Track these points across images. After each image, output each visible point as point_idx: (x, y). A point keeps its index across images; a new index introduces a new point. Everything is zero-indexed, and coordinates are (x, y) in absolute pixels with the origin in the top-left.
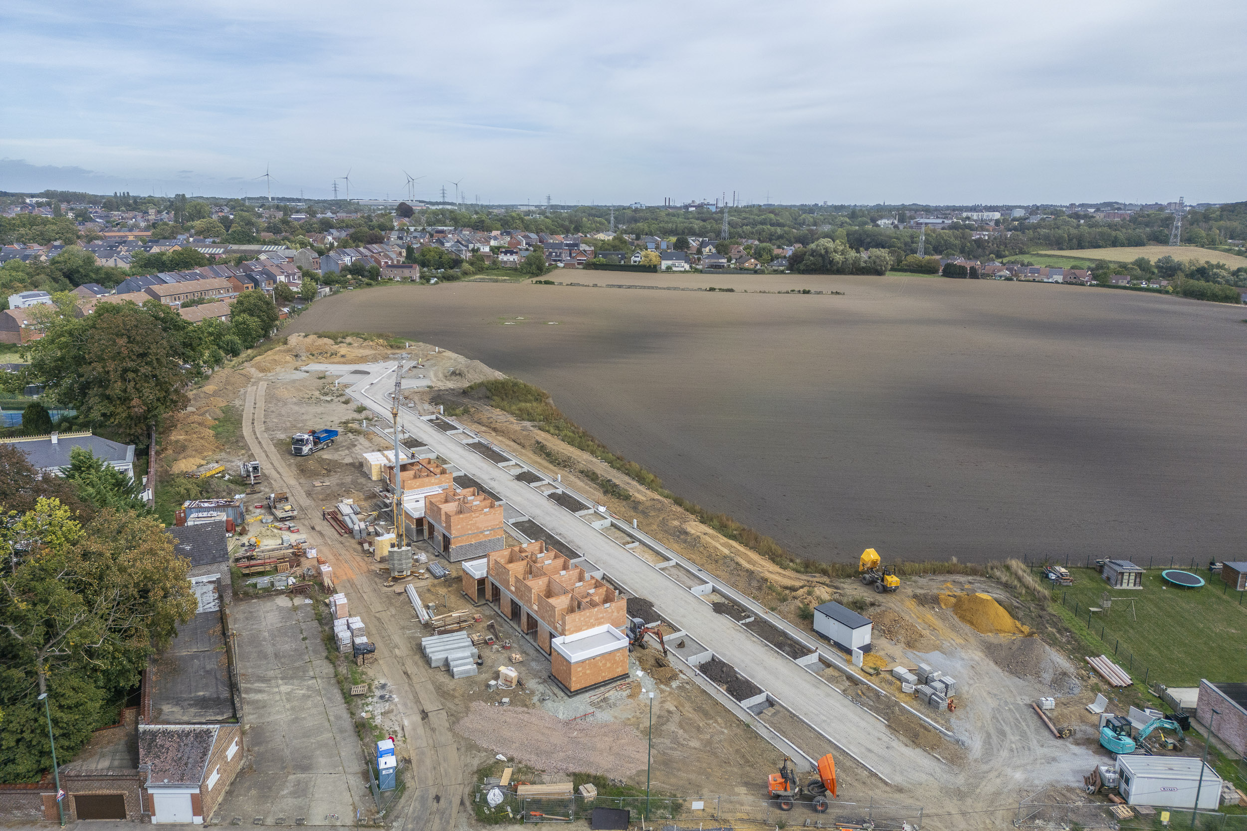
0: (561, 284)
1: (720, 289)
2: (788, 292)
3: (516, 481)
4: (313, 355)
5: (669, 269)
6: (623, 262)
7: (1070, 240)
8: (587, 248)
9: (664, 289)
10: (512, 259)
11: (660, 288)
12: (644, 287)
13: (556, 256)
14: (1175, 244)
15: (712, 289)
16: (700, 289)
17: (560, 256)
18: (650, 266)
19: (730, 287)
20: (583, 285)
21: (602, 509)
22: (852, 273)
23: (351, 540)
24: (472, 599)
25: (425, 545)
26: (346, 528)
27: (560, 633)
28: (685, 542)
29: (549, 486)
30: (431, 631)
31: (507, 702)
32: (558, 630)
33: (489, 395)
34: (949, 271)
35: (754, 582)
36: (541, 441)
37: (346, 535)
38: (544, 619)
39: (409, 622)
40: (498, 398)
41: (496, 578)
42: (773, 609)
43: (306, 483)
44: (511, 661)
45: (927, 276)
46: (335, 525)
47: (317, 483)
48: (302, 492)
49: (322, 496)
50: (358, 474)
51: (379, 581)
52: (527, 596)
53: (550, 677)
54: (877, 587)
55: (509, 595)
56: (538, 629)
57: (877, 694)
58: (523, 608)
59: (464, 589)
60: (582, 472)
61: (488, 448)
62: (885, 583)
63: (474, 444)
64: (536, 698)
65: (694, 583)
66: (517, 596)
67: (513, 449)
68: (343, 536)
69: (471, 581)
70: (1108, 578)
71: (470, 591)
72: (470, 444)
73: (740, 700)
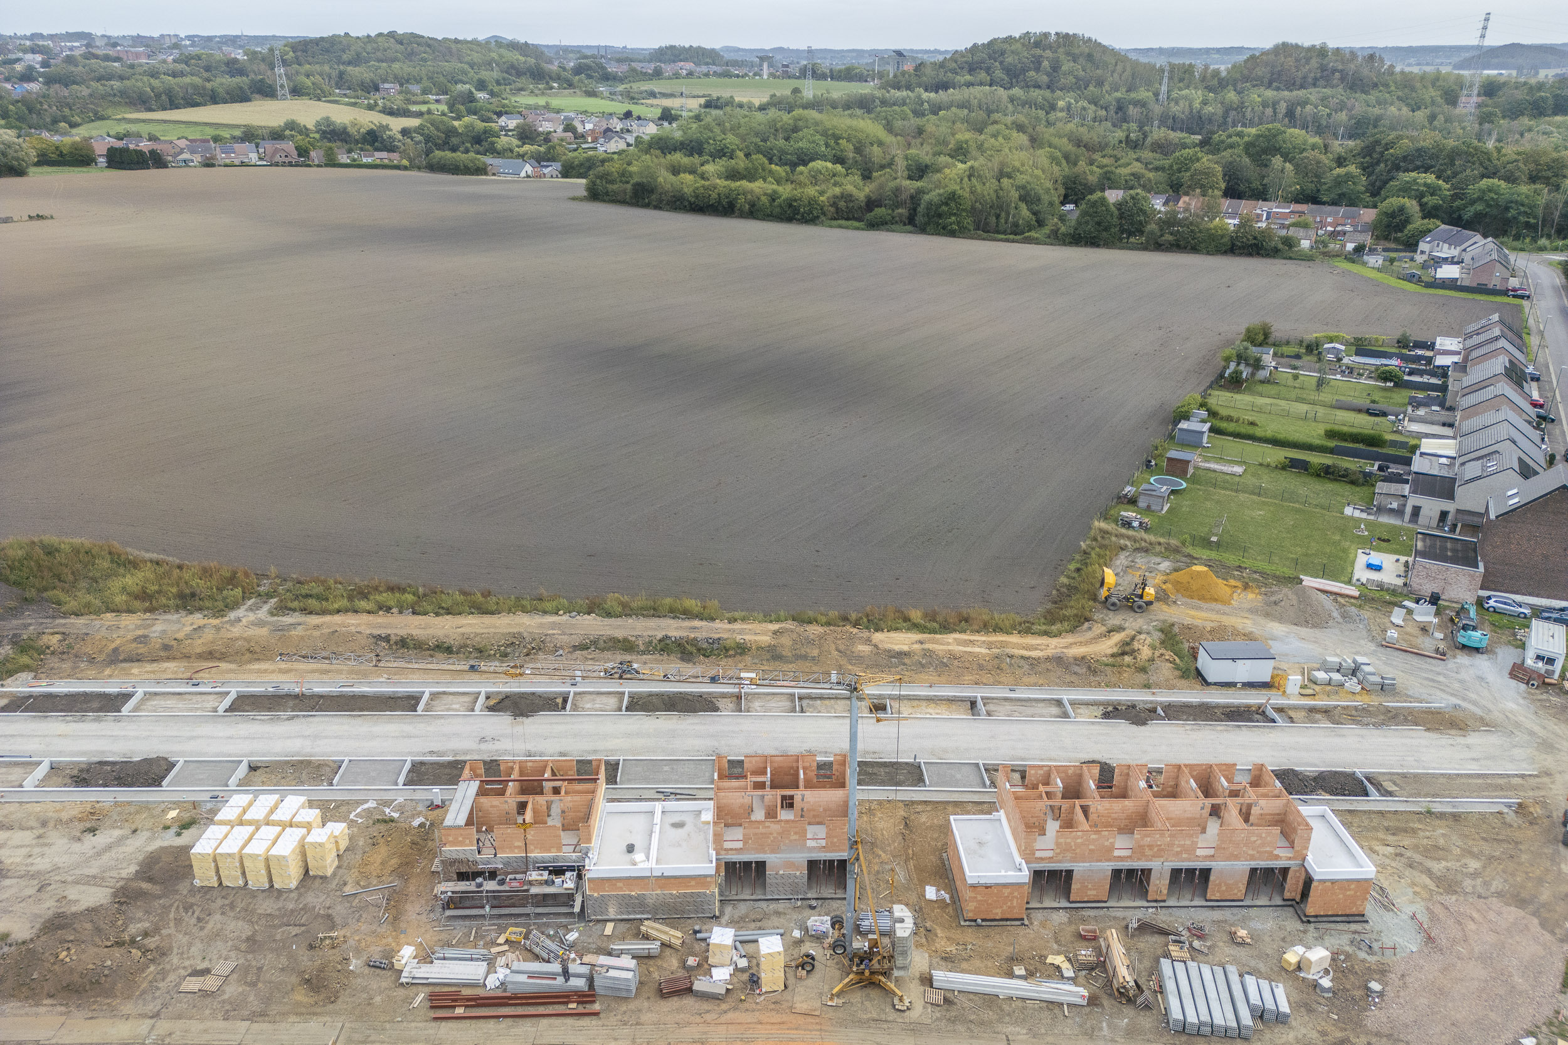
14: (284, 97)
23: (632, 1006)
24: (1007, 920)
25: (743, 908)
26: (562, 997)
27: (1290, 859)
28: (923, 666)
29: (589, 697)
30: (1131, 1001)
31: (1375, 986)
32: (1282, 857)
33: (28, 595)
34: (120, 159)
35: (1077, 669)
36: (383, 632)
37: (597, 1007)
38: (1236, 858)
39: (1070, 1021)
40: (58, 593)
41: (1060, 857)
42: (1147, 686)
43: (165, 1005)
44: (1243, 944)
45: (84, 169)
46: (520, 1011)
47: (193, 984)
48: (222, 1024)
49: (301, 996)
50: (220, 902)
51: (875, 1015)
52: (1179, 846)
53: (1309, 922)
54: (1140, 607)
55: (1108, 866)
56: (1212, 878)
57: (1356, 708)
58: (1161, 868)
59: (970, 915)
60: (583, 647)
61: (296, 696)
62: (1146, 598)
63: (245, 704)
64: (1362, 955)
65: (1041, 709)
66: (1139, 859)
67: (351, 672)
68: (596, 1014)
69: (1006, 892)
70: (1149, 507)
71: (999, 911)
72: (231, 709)
73: (1367, 795)
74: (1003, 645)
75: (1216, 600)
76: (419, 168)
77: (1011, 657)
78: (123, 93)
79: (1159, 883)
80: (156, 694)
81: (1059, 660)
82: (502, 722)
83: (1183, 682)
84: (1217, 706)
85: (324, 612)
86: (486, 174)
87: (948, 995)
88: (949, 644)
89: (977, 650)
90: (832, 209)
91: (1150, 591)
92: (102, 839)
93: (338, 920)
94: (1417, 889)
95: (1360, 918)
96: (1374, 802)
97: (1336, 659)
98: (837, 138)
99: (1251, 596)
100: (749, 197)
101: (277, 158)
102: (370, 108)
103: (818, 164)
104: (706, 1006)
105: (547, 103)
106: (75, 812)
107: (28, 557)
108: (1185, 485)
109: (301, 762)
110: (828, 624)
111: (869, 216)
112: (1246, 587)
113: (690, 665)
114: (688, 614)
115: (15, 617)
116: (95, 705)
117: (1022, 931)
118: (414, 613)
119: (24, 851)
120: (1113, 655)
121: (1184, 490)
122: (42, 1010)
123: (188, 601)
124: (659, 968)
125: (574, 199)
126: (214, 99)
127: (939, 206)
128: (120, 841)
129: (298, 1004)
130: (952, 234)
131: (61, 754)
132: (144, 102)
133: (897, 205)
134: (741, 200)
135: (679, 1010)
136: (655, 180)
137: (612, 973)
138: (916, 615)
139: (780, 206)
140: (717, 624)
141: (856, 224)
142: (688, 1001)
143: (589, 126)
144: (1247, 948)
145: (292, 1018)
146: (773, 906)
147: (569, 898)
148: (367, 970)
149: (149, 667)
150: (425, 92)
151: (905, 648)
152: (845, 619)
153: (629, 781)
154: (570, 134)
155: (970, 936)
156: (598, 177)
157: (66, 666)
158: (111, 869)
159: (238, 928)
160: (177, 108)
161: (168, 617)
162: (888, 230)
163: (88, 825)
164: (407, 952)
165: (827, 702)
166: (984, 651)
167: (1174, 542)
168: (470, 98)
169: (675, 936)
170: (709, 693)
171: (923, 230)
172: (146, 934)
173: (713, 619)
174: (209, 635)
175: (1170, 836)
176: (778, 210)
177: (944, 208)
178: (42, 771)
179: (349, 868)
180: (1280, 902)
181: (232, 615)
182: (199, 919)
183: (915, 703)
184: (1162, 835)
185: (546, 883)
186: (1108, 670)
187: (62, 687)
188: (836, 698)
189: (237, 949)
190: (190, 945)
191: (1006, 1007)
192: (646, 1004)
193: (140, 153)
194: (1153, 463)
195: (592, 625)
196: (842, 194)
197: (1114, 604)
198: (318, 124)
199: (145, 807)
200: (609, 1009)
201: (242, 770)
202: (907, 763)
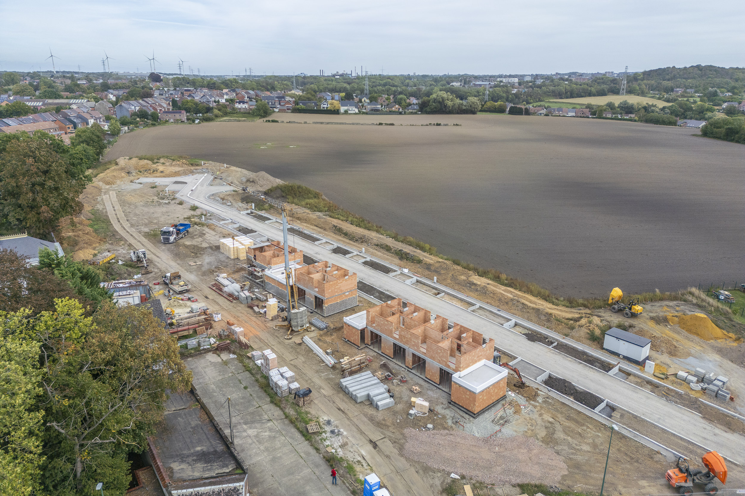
0: (283, 122)
1: (386, 124)
2: (427, 125)
3: (334, 254)
4: (141, 172)
5: (346, 112)
6: (316, 108)
7: (566, 93)
8: (291, 99)
9: (350, 124)
10: (244, 107)
11: (348, 124)
12: (337, 123)
13: (272, 104)
14: (623, 94)
15: (381, 124)
16: (373, 124)
17: (274, 104)
18: (334, 110)
19: (391, 122)
20: (297, 123)
21: (406, 271)
22: (458, 113)
24: (355, 344)
26: (232, 296)
28: (476, 290)
29: (359, 257)
31: (430, 426)
33: (284, 195)
34: (513, 111)
35: (542, 316)
36: (338, 225)
38: (434, 359)
39: (318, 366)
40: (290, 197)
41: (377, 328)
42: (565, 334)
43: (183, 264)
45: (500, 114)
46: (223, 294)
51: (279, 336)
52: (414, 342)
53: (450, 403)
54: (627, 314)
55: (392, 340)
59: (345, 336)
60: (377, 245)
64: (449, 421)
65: (500, 320)
66: (401, 342)
68: (232, 302)
69: (354, 330)
71: (352, 339)
77: (518, 302)
79: (409, 359)
81: (539, 311)
83: (588, 341)
87: (302, 344)
89: (509, 295)
95: (475, 416)
97: (703, 371)
102: (658, 98)
104: (252, 313)
110: (465, 268)
112: (737, 340)
113: (399, 261)
115: (276, 199)
116: (263, 219)
118: (351, 223)
119: (211, 235)
120: (565, 318)
122: (170, 255)
126: (590, 95)
131: (244, 224)
132: (560, 95)
135: (245, 308)
138: (503, 276)
148: (216, 275)
150: (696, 92)
151: (479, 283)
157: (273, 212)
159: (213, 260)
161: (304, 209)
164: (224, 275)
165: (424, 286)
167: (729, 310)
168: (714, 95)
170: (391, 269)
175: (410, 335)
178: (236, 226)
181: (316, 213)
183: (453, 298)
184: (407, 333)
186: (556, 322)
187: (265, 215)
189: (207, 262)
191: (310, 355)
192: (243, 306)
193: (521, 109)
195: (389, 241)
200: (236, 303)
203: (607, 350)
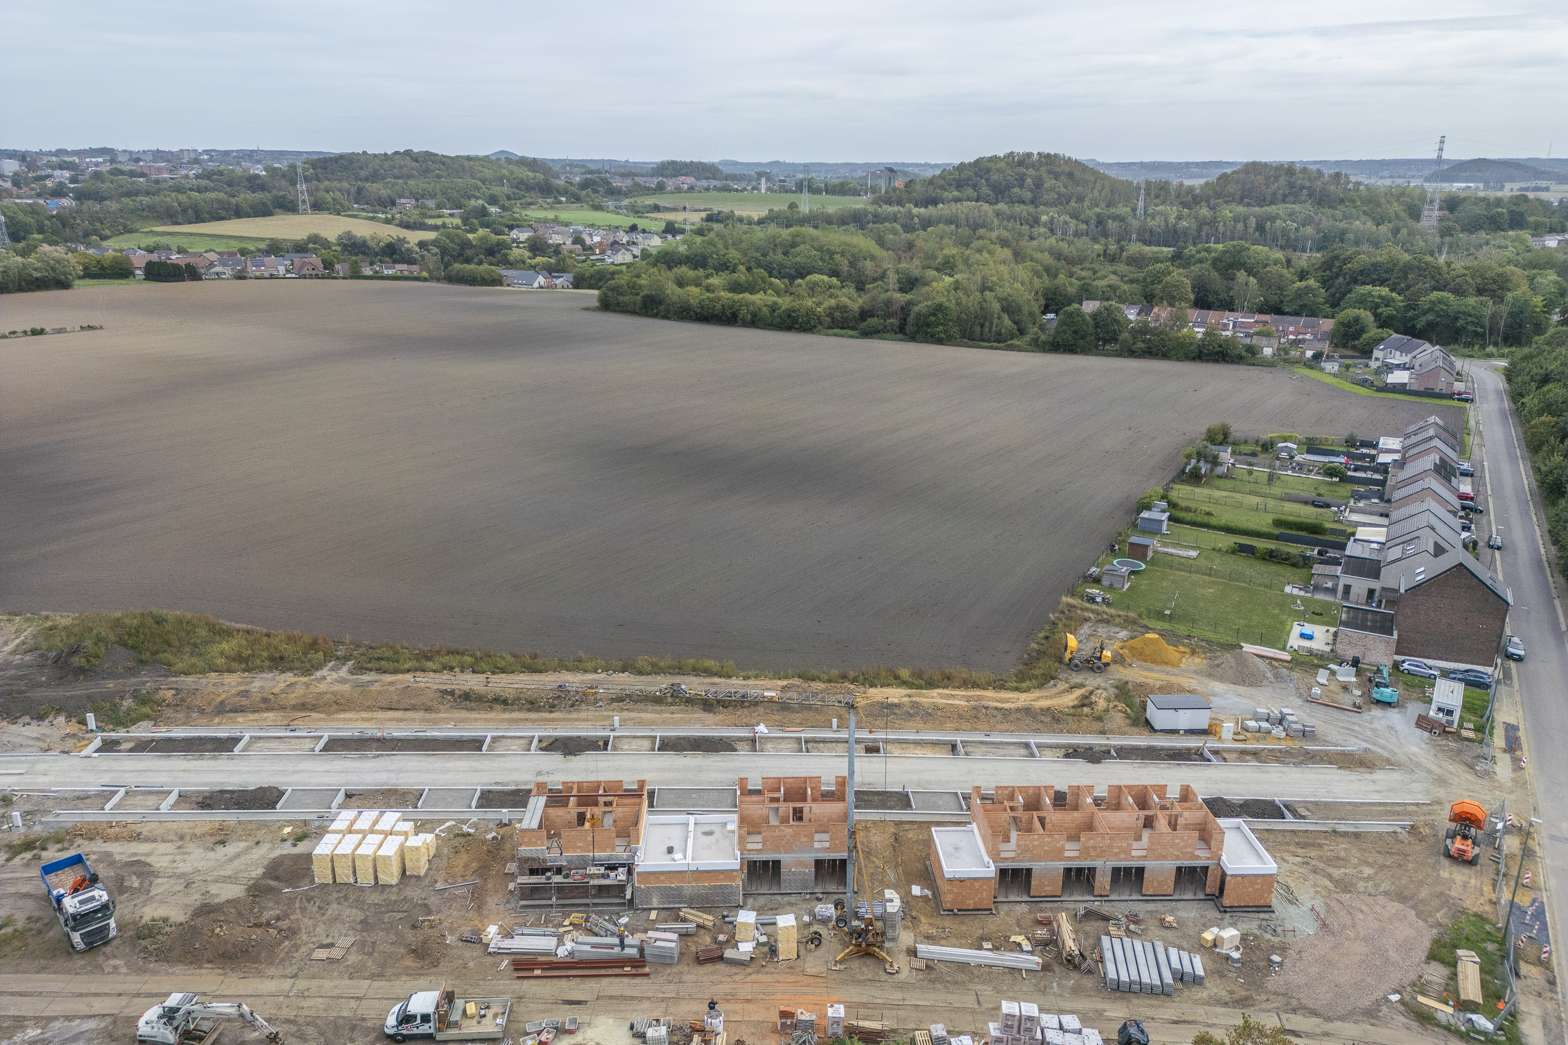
14: (305, 212)
21: (762, 729)
23: (676, 969)
24: (979, 910)
25: (762, 900)
26: (620, 963)
27: (1208, 859)
28: (911, 715)
29: (626, 740)
30: (1076, 967)
31: (1276, 958)
32: (1201, 857)
33: (143, 657)
34: (158, 272)
35: (1043, 718)
36: (449, 688)
37: (647, 970)
38: (1164, 858)
39: (1027, 982)
40: (168, 656)
41: (1021, 857)
42: (1103, 732)
43: (301, 969)
44: (1170, 928)
45: (123, 282)
46: (585, 972)
47: (321, 954)
48: (348, 982)
49: (409, 962)
50: (335, 895)
51: (870, 977)
52: (1117, 847)
53: (1225, 912)
54: (1099, 668)
55: (1061, 865)
56: (1146, 876)
57: (1280, 751)
58: (1104, 866)
59: (948, 906)
60: (620, 699)
61: (378, 740)
62: (1104, 660)
63: (335, 745)
64: (1268, 936)
65: (1011, 750)
66: (1085, 859)
67: (423, 720)
68: (647, 975)
69: (977, 885)
70: (1111, 585)
71: (971, 902)
72: (325, 749)
73: (1284, 818)
74: (980, 698)
75: (1167, 663)
76: (438, 280)
77: (987, 708)
78: (151, 208)
79: (1103, 880)
80: (260, 738)
81: (1027, 711)
82: (554, 760)
83: (1133, 729)
84: (1162, 749)
85: (396, 672)
86: (501, 284)
87: (929, 963)
88: (933, 697)
89: (958, 702)
90: (828, 319)
91: (1107, 654)
92: (231, 849)
93: (433, 908)
94: (1318, 889)
95: (1268, 909)
96: (1289, 823)
97: (1266, 711)
98: (831, 254)
99: (1197, 660)
100: (751, 308)
101: (305, 271)
102: (387, 222)
103: (815, 277)
104: (734, 970)
105: (556, 216)
106: (206, 829)
107: (142, 625)
108: (1144, 566)
109: (390, 790)
110: (830, 681)
111: (863, 325)
112: (1193, 653)
113: (711, 715)
114: (709, 672)
115: (133, 675)
116: (210, 747)
117: (990, 919)
118: (473, 672)
119: (169, 858)
120: (1073, 707)
121: (1144, 571)
122: (204, 971)
123: (279, 663)
124: (696, 943)
125: (587, 309)
126: (238, 213)
127: (927, 316)
128: (247, 850)
129: (408, 967)
130: (940, 342)
131: (186, 784)
132: (171, 217)
133: (888, 315)
134: (744, 310)
135: (712, 973)
136: (663, 292)
137: (658, 943)
138: (905, 673)
139: (780, 316)
140: (734, 681)
141: (851, 332)
142: (720, 967)
143: (597, 239)
144: (1174, 931)
145: (404, 978)
146: (786, 898)
147: (621, 888)
148: (460, 944)
149: (252, 717)
150: (439, 206)
151: (896, 701)
152: (844, 677)
153: (664, 805)
154: (579, 246)
155: (948, 923)
156: (609, 289)
157: (180, 715)
158: (242, 871)
159: (353, 914)
160: (203, 221)
161: (264, 675)
162: (880, 338)
163: (218, 838)
164: (492, 929)
165: (829, 745)
166: (963, 703)
167: (1132, 615)
168: (483, 212)
169: (708, 919)
170: (728, 737)
171: (913, 338)
172: (278, 919)
173: (730, 677)
174: (300, 691)
175: (1111, 839)
176: (778, 320)
177: (932, 318)
178: (173, 798)
179: (438, 870)
180: (1202, 897)
181: (318, 674)
182: (320, 908)
183: (904, 746)
184: (1103, 838)
185: (603, 876)
186: (1070, 718)
187: (179, 733)
188: (837, 742)
189: (353, 929)
190: (315, 926)
191: (976, 972)
192: (686, 968)
193: (176, 266)
194: (1117, 547)
195: (626, 681)
196: (838, 305)
197: (1076, 666)
198: (340, 237)
199: (264, 824)
200: (656, 972)
201: (341, 797)
202: (897, 793)
203: (1161, 731)
